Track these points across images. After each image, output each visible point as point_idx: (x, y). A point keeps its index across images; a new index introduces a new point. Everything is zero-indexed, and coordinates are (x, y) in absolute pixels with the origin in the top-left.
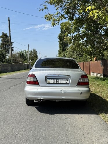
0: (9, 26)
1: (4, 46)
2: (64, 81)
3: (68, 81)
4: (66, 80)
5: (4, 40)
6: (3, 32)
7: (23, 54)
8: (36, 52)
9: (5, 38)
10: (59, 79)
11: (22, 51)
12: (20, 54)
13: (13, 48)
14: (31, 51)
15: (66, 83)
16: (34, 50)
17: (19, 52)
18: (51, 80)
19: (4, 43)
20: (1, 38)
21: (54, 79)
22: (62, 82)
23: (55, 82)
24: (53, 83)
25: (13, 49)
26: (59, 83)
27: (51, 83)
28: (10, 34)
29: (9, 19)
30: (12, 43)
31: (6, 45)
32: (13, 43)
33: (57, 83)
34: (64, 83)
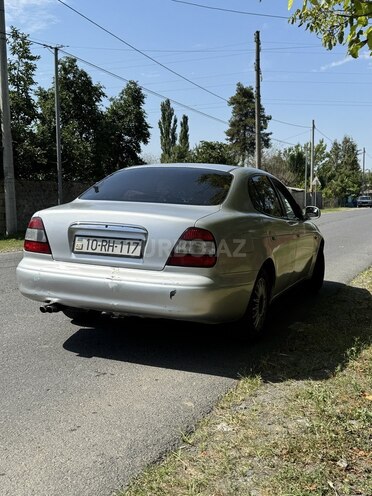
0: (258, 60)
1: (239, 131)
2: (125, 247)
3: (139, 248)
4: (132, 242)
5: (241, 110)
6: (239, 84)
7: (300, 155)
8: (353, 148)
9: (245, 103)
10: (112, 241)
11: (298, 146)
12: (292, 157)
13: (270, 136)
14: (335, 144)
15: (130, 254)
16: (346, 141)
17: (290, 150)
18: (85, 241)
19: (241, 120)
20: (233, 104)
21: (96, 238)
22: (117, 251)
23: (98, 251)
24: (90, 250)
25: (269, 139)
26: (110, 252)
27: (85, 250)
28: (258, 88)
29: (258, 38)
30: (265, 119)
31: (245, 126)
32: (270, 118)
33: (103, 252)
34: (125, 253)
